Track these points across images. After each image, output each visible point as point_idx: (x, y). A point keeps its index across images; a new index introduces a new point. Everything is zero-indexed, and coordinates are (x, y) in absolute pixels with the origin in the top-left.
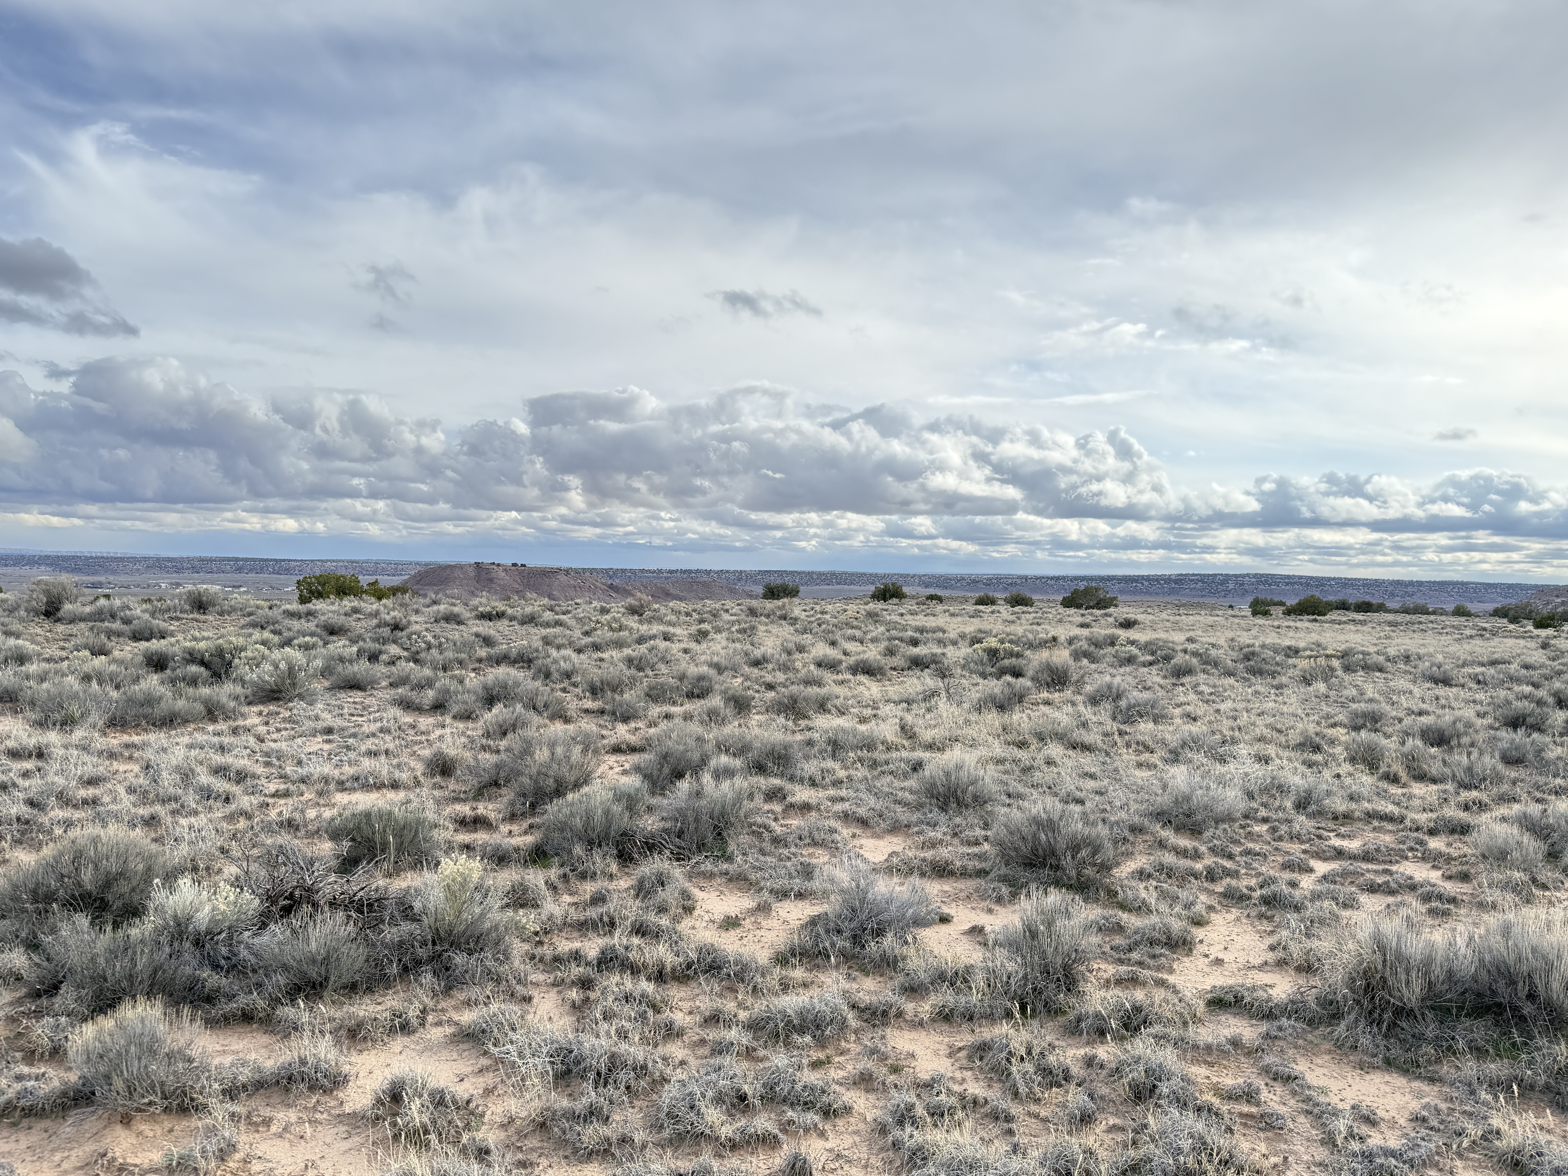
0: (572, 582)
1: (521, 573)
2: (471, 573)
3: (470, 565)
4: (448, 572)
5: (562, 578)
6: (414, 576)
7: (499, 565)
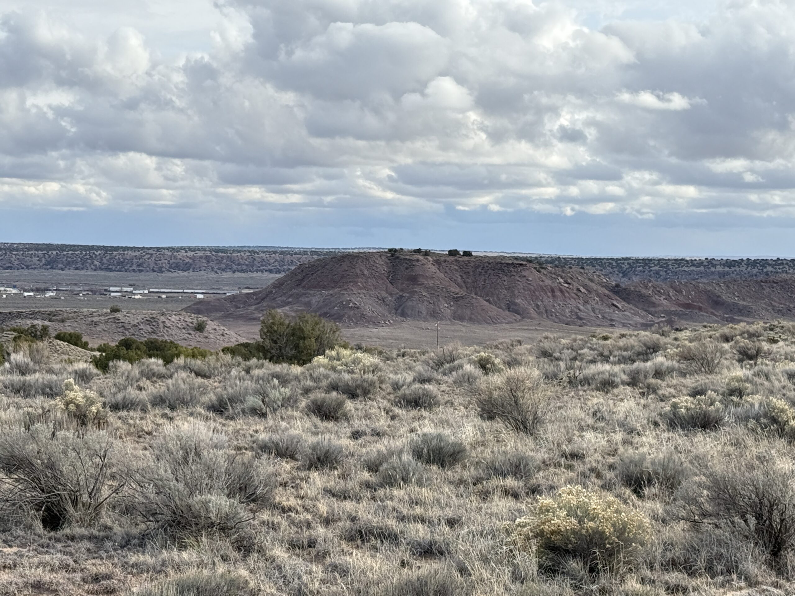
0: (548, 282)
1: (463, 267)
2: (382, 266)
3: (381, 254)
4: (345, 266)
5: (532, 275)
6: (294, 273)
7: (427, 253)
